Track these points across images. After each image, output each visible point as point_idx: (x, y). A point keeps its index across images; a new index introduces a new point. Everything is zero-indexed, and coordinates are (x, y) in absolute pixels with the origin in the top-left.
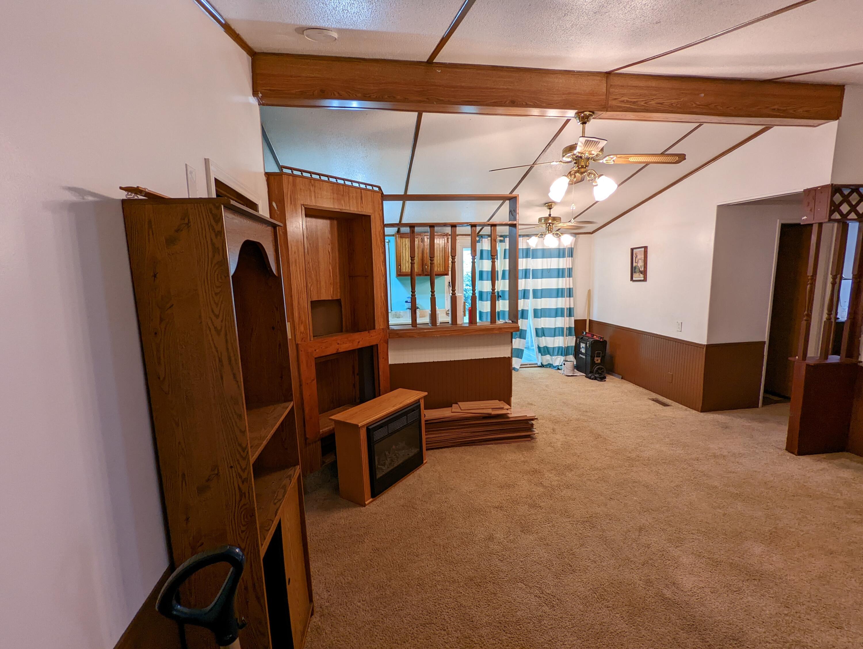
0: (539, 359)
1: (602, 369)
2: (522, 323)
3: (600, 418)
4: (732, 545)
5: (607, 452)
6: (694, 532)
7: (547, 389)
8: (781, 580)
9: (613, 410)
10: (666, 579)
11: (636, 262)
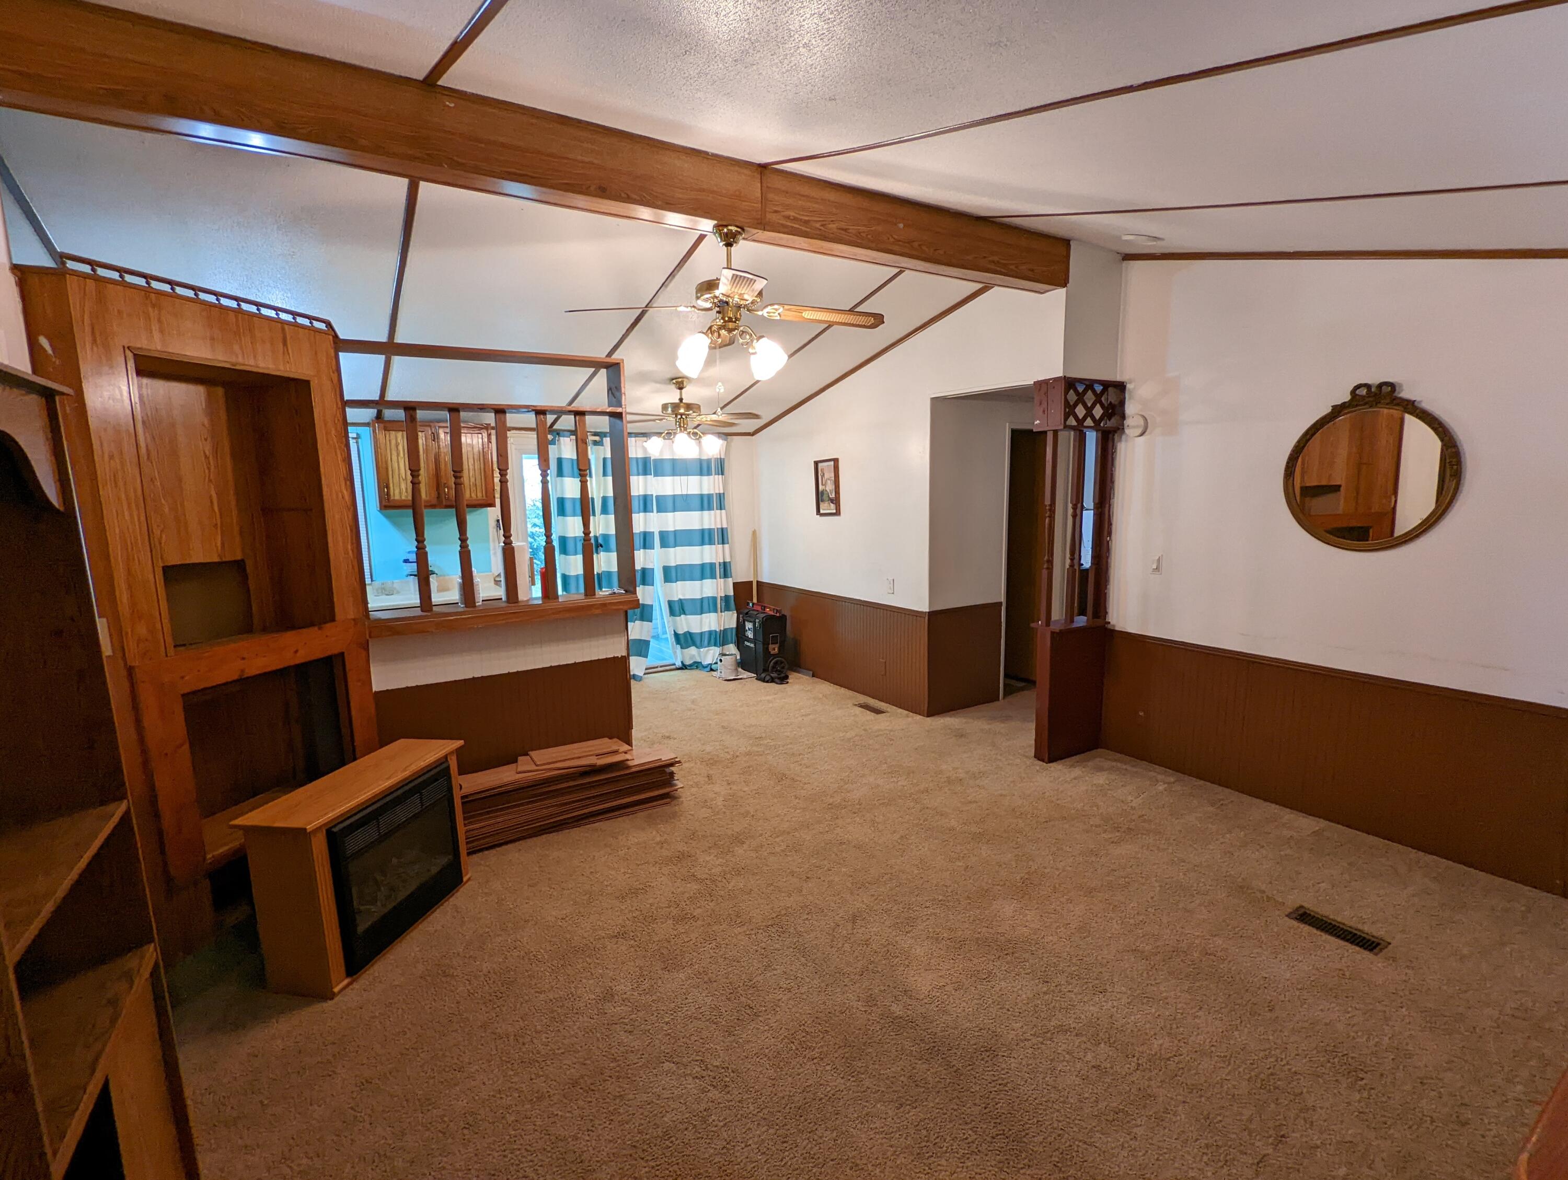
0: (679, 656)
1: (782, 662)
2: (643, 594)
3: (783, 746)
4: (978, 911)
5: (797, 801)
6: (928, 904)
7: (693, 707)
8: (1037, 946)
9: (803, 730)
10: (895, 988)
11: (822, 485)
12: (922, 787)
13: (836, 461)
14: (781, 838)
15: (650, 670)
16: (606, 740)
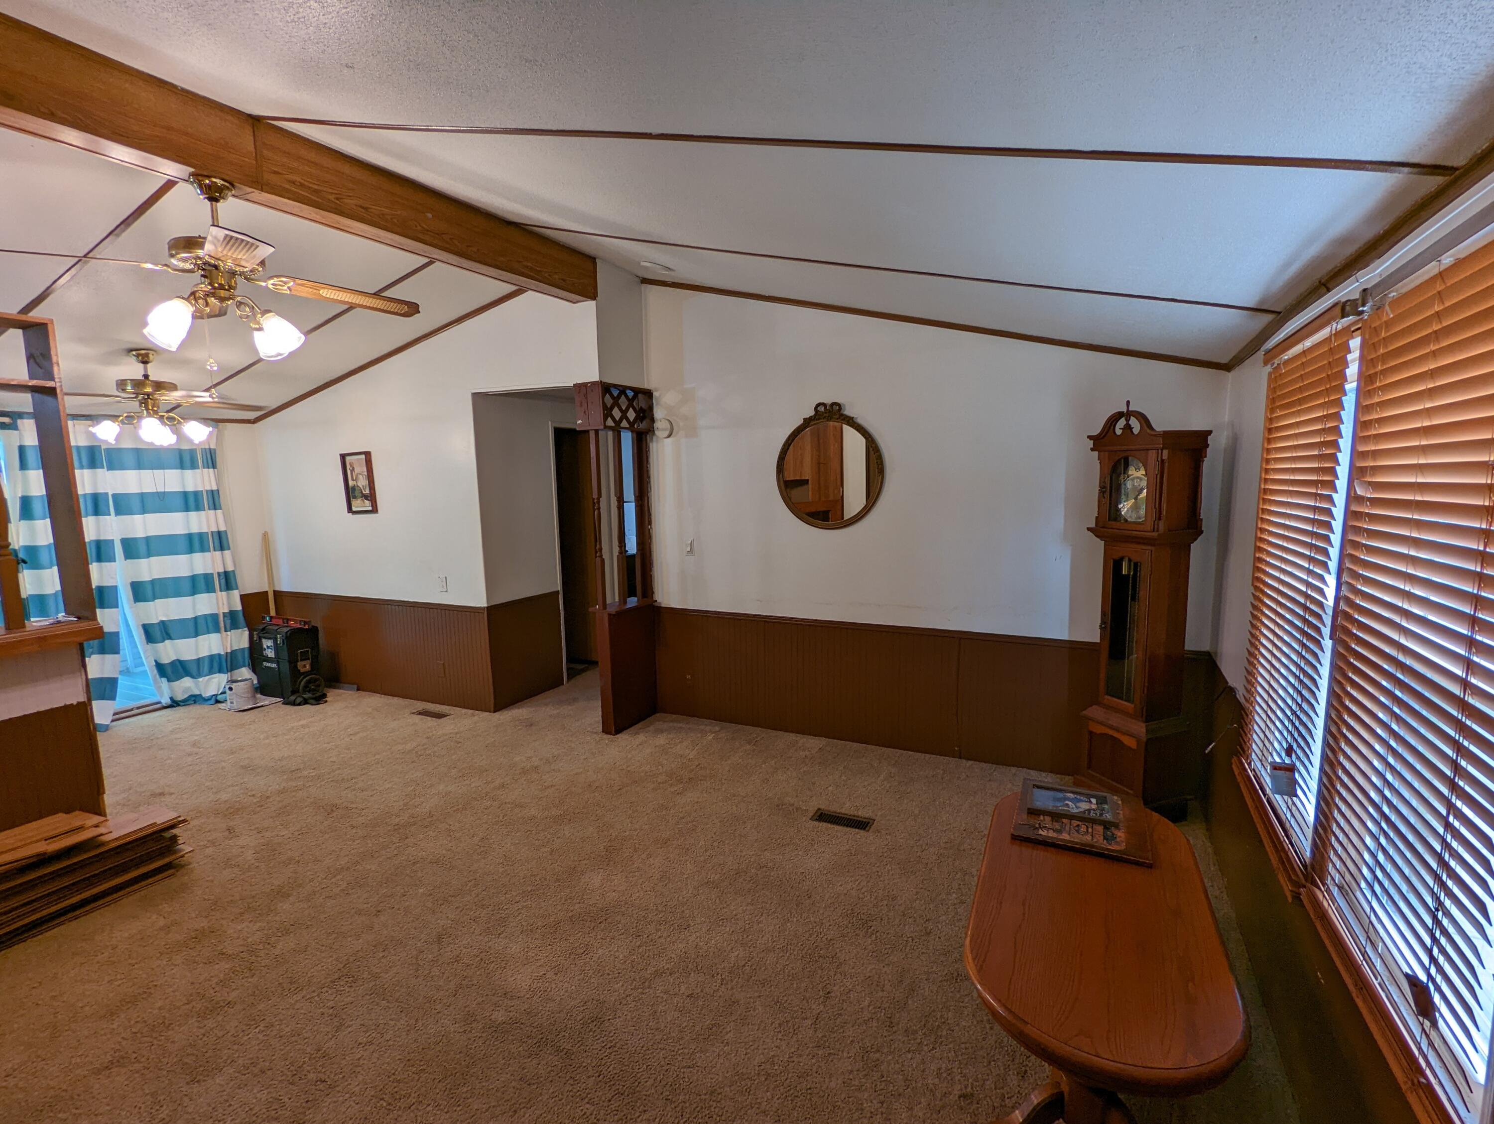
0: (165, 691)
1: (316, 680)
2: (106, 618)
3: (329, 774)
4: (568, 891)
5: (354, 831)
6: (517, 899)
7: (195, 750)
8: (627, 906)
9: (352, 751)
10: (494, 995)
11: (353, 480)
12: (497, 783)
13: (368, 454)
14: (339, 877)
15: (119, 716)
16: (61, 816)
